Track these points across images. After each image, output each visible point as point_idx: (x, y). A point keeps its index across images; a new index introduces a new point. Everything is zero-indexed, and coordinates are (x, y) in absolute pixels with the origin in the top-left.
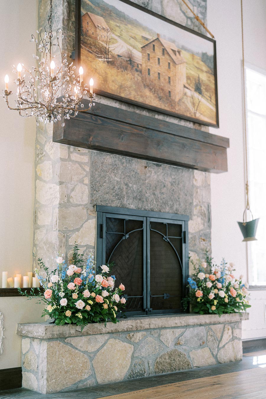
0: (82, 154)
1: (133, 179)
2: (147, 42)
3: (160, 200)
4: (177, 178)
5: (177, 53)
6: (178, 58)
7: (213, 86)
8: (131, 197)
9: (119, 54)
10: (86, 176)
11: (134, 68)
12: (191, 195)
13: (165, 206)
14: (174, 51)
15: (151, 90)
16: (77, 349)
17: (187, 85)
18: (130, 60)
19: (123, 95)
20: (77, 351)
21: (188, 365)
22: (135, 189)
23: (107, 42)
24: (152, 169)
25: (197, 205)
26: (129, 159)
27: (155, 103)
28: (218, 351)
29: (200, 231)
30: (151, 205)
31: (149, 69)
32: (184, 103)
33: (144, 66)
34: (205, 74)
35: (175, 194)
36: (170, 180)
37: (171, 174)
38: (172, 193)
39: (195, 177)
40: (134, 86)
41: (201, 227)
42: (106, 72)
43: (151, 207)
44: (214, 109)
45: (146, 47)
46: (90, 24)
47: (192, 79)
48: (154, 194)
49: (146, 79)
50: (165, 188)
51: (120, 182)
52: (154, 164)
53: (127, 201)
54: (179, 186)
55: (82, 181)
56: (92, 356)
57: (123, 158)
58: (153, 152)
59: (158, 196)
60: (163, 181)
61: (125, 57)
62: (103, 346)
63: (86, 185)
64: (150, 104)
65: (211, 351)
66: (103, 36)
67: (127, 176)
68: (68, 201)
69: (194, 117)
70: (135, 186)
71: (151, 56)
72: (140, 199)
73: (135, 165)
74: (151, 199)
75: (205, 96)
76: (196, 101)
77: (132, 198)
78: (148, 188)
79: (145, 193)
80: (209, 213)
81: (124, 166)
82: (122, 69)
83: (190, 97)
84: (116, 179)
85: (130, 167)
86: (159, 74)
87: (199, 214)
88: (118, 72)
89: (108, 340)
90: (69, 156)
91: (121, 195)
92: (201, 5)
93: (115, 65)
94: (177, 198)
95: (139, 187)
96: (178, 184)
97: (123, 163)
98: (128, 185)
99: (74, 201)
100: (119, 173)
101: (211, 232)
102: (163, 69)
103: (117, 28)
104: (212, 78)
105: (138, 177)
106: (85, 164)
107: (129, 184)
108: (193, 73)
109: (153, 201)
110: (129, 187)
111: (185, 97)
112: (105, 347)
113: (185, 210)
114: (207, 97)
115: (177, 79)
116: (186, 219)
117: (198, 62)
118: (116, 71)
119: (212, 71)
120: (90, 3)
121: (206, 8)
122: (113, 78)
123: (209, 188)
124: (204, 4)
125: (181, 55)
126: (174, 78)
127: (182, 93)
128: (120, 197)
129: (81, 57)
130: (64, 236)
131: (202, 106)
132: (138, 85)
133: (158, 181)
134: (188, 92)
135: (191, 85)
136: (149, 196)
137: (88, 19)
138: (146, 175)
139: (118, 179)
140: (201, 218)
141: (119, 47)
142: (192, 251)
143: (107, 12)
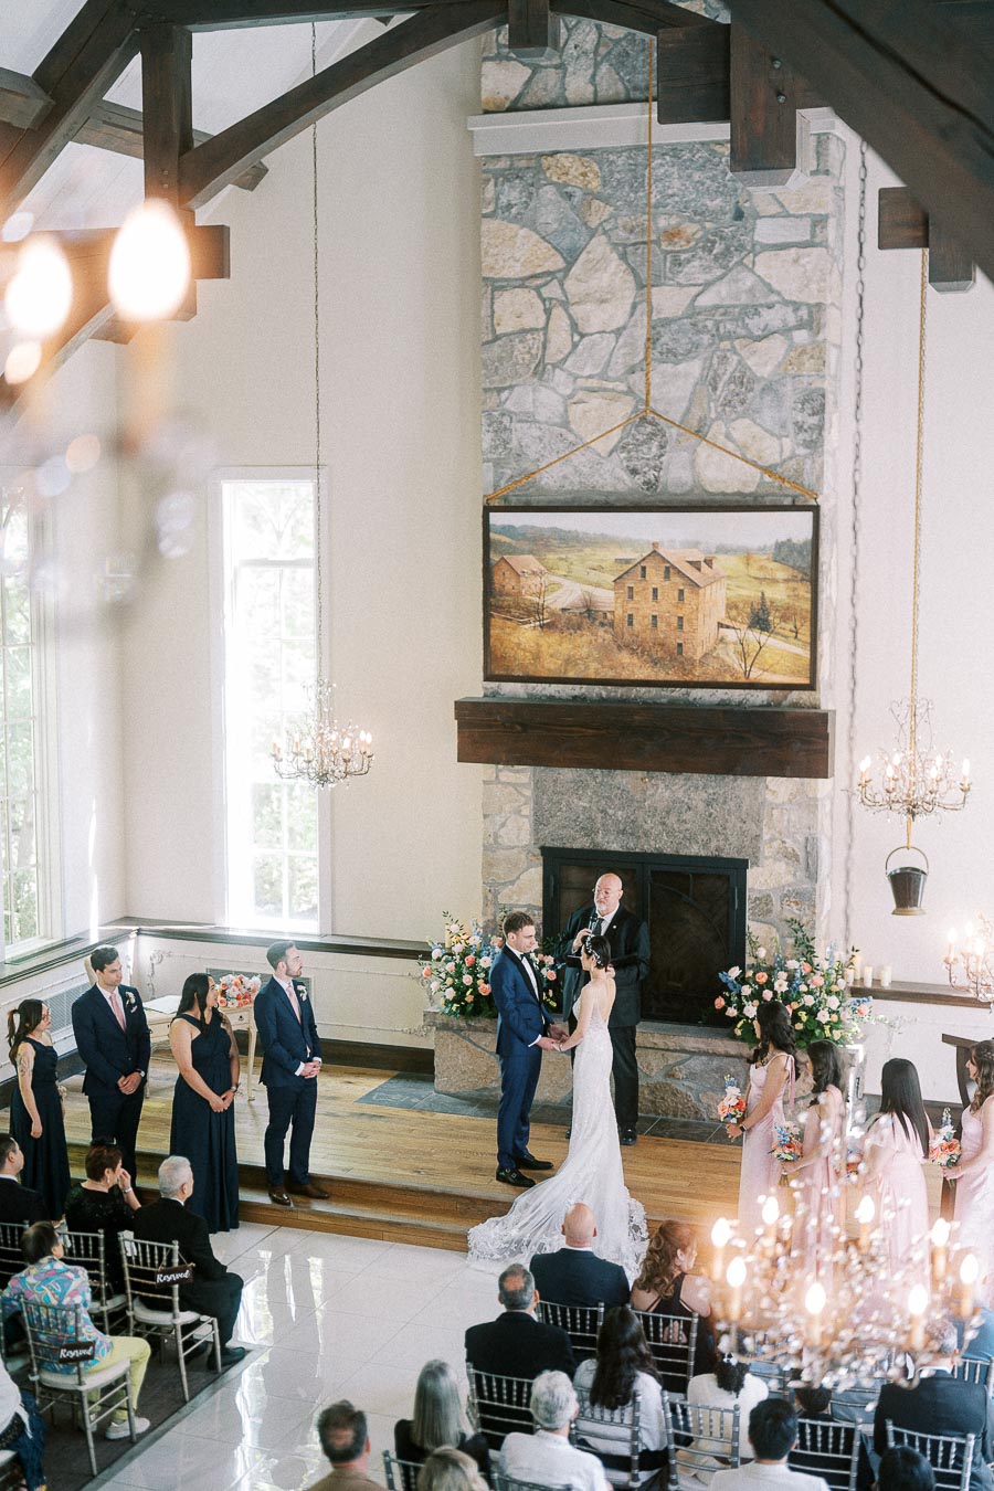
0: (518, 771)
1: (617, 802)
2: (627, 568)
3: (677, 834)
4: (721, 793)
5: (704, 566)
6: (705, 574)
7: (807, 606)
8: (612, 833)
9: (564, 606)
10: (525, 804)
11: (597, 623)
12: (758, 822)
14: (696, 565)
15: (633, 652)
16: (479, 1046)
17: (727, 622)
18: (589, 611)
19: (571, 674)
20: (479, 1050)
21: (696, 1113)
22: (620, 818)
23: (539, 595)
24: (659, 782)
25: (773, 839)
27: (644, 672)
29: (782, 887)
30: (656, 842)
31: (631, 616)
32: (717, 658)
33: (619, 612)
34: (782, 586)
35: (714, 821)
36: (705, 796)
37: (706, 786)
39: (770, 789)
40: (595, 653)
41: (788, 878)
42: (537, 644)
43: (658, 847)
44: (806, 654)
45: (625, 576)
46: (507, 574)
47: (741, 605)
48: (664, 824)
49: (623, 634)
50: (689, 813)
51: (590, 808)
53: (603, 838)
54: (727, 807)
55: (518, 812)
59: (673, 827)
60: (686, 800)
61: (577, 608)
63: (526, 816)
64: (632, 678)
66: (533, 586)
67: (604, 798)
68: (496, 842)
69: (743, 680)
70: (620, 813)
71: (635, 590)
72: (632, 834)
73: (623, 780)
74: (657, 833)
75: (782, 631)
76: (754, 647)
77: (615, 834)
78: (651, 814)
79: (644, 823)
81: (598, 782)
82: (572, 631)
83: (735, 644)
84: (581, 803)
85: (610, 782)
86: (654, 617)
87: (780, 855)
88: (562, 638)
90: (497, 777)
91: (592, 829)
92: (805, 427)
93: (557, 627)
95: (630, 814)
96: (725, 802)
97: (595, 778)
98: (606, 812)
99: (504, 841)
101: (815, 890)
102: (666, 605)
103: (561, 563)
104: (804, 591)
105: (627, 798)
106: (523, 785)
107: (608, 810)
108: (744, 592)
109: (661, 836)
110: (608, 814)
111: (721, 645)
113: (738, 852)
114: (787, 633)
115: (701, 616)
116: (740, 866)
117: (762, 566)
118: (557, 637)
119: (805, 574)
120: (508, 540)
121: (820, 428)
122: (551, 651)
123: (812, 805)
124: (814, 420)
125: (714, 566)
126: (693, 616)
127: (712, 641)
128: (589, 832)
129: (492, 632)
130: (491, 891)
131: (767, 655)
132: (604, 648)
133: (674, 802)
134: (730, 635)
135: (739, 619)
136: (652, 828)
137: (504, 567)
138: (644, 792)
139: (585, 804)
140: (787, 864)
141: (564, 595)
142: (761, 922)
143: (539, 543)
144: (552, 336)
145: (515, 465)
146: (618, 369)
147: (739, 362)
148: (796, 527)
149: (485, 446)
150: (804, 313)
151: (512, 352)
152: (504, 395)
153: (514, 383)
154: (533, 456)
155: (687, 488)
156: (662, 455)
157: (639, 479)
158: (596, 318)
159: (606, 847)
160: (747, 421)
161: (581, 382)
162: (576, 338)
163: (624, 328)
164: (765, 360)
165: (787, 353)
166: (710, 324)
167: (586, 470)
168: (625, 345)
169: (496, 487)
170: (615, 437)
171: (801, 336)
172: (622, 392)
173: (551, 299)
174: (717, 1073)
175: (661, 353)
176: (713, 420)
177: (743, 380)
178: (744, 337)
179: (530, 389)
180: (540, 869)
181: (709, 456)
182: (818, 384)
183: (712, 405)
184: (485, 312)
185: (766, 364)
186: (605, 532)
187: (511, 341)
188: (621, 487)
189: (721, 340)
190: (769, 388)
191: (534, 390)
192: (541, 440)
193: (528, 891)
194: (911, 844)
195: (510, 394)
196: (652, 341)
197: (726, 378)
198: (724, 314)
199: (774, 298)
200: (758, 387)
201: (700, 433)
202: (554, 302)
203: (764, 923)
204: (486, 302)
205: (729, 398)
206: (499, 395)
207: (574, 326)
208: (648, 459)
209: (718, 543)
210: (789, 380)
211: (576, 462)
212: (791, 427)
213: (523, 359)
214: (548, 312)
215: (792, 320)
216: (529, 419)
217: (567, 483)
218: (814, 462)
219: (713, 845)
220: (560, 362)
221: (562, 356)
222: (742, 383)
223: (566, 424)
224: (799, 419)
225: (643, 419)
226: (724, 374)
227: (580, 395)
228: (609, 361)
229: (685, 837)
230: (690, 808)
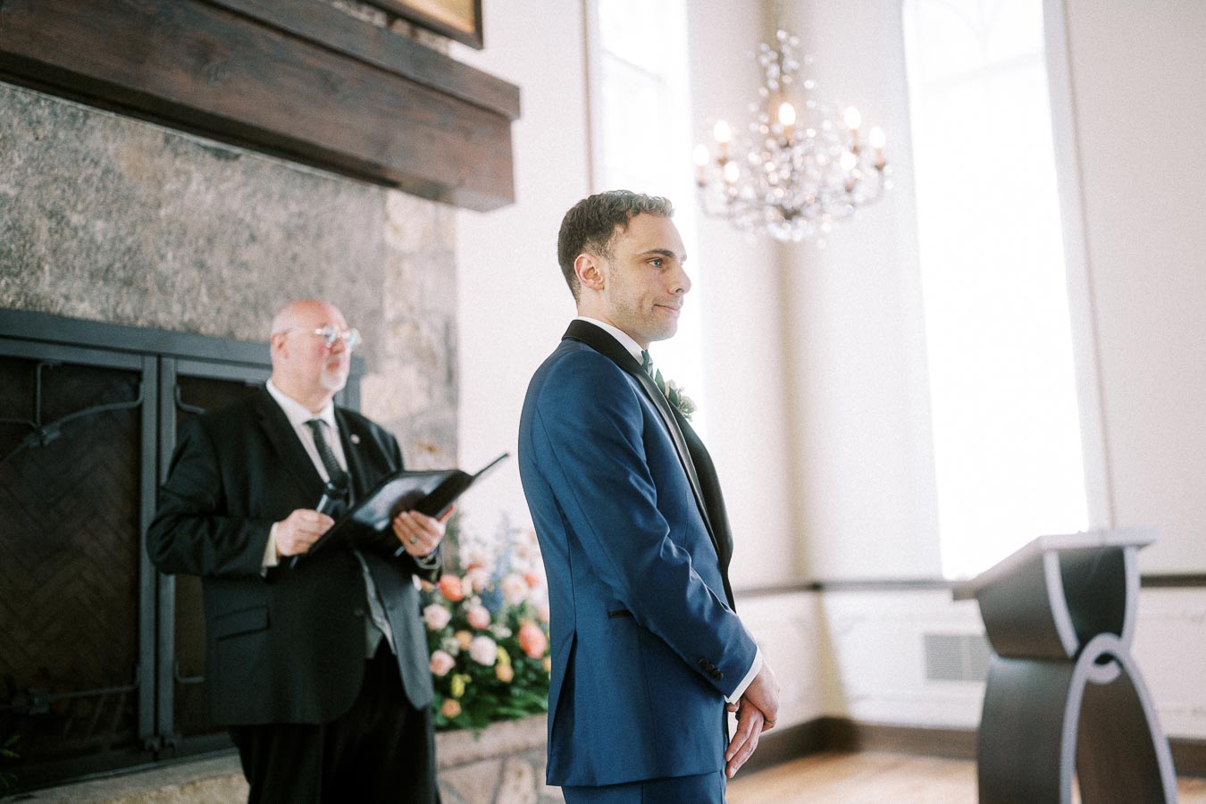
1: (92, 195)
3: (229, 292)
8: (77, 271)
12: (376, 283)
13: (257, 316)
22: (99, 238)
24: (193, 168)
25: (399, 322)
26: (73, 110)
29: (412, 418)
30: (184, 306)
35: (301, 273)
36: (282, 216)
37: (283, 196)
38: (289, 269)
39: (393, 218)
41: (419, 401)
43: (186, 318)
48: (201, 265)
50: (256, 247)
51: (17, 200)
52: (205, 148)
53: (52, 284)
54: (323, 246)
57: (38, 101)
58: (178, 85)
59: (220, 276)
60: (248, 219)
67: (56, 180)
70: (100, 225)
72: (128, 282)
73: (105, 138)
74: (186, 285)
77: (86, 275)
78: (172, 238)
79: (156, 258)
80: (451, 352)
81: (41, 137)
85: (76, 144)
87: (408, 354)
91: (21, 258)
94: (312, 289)
95: (123, 233)
96: (319, 236)
98: (63, 217)
100: (11, 161)
101: (458, 420)
105: (117, 190)
107: (65, 214)
109: (194, 294)
110: (68, 224)
128: (12, 266)
133: (222, 218)
136: (176, 273)
138: (160, 185)
140: (418, 370)
159: (60, 307)
229: (245, 301)
230: (253, 238)
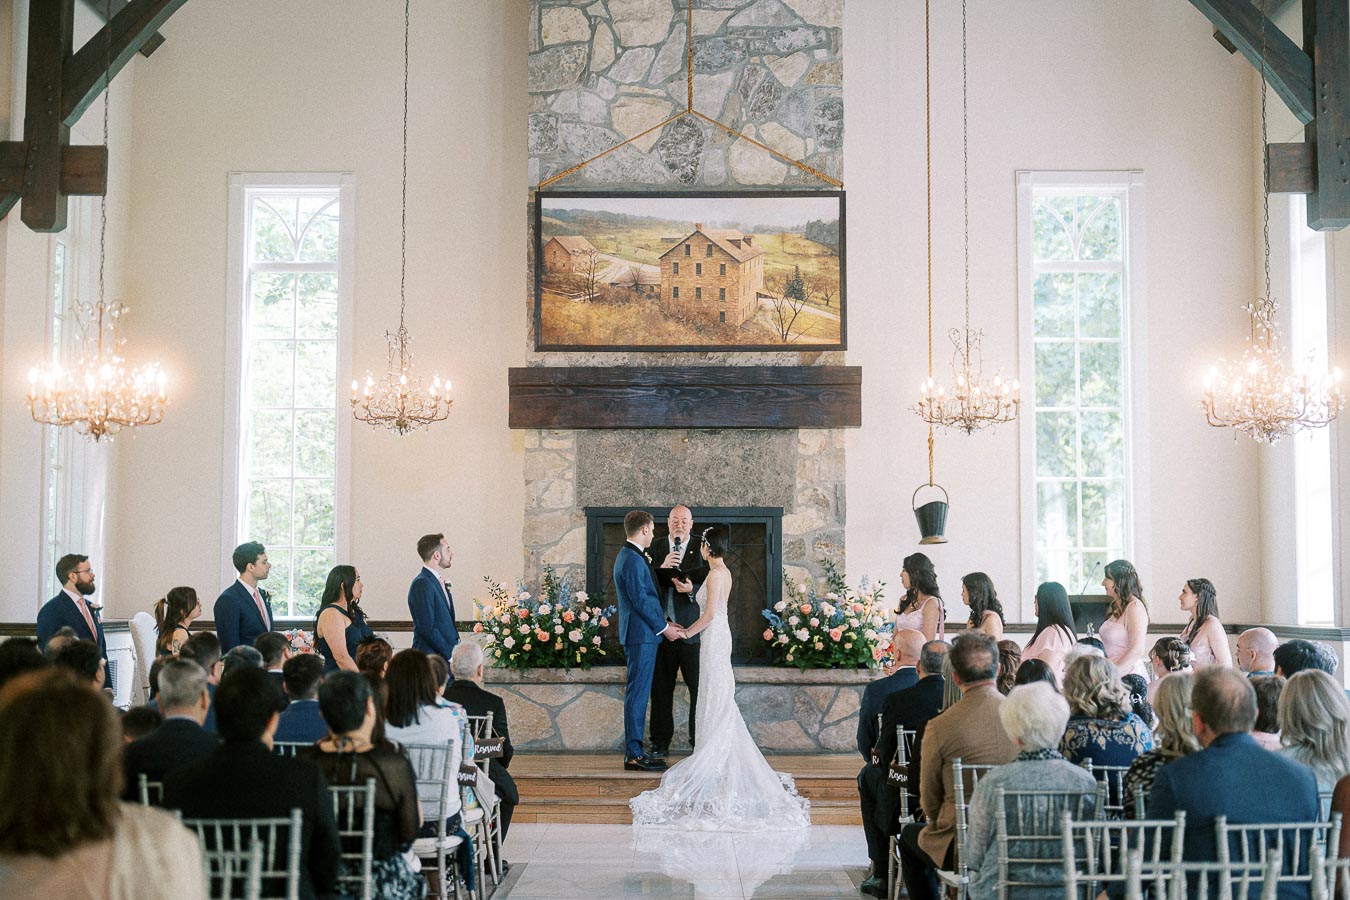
0: (566, 437)
1: (659, 461)
2: (672, 246)
3: (716, 488)
4: (756, 448)
5: (743, 243)
6: (744, 252)
7: (837, 277)
8: (654, 490)
9: (613, 281)
10: (569, 468)
11: (645, 295)
12: (791, 473)
13: (728, 496)
14: (736, 243)
15: (679, 320)
16: (529, 699)
17: (765, 293)
18: (636, 285)
19: (620, 342)
20: (530, 702)
22: (662, 477)
24: (699, 443)
25: (805, 488)
26: (650, 434)
27: (689, 339)
28: (821, 729)
29: (814, 531)
30: (696, 496)
31: (676, 289)
32: (756, 324)
33: (665, 285)
34: (814, 260)
35: (750, 475)
36: (741, 452)
37: (742, 443)
38: (744, 474)
39: (802, 440)
40: (643, 322)
41: (818, 524)
42: (587, 316)
43: (697, 501)
44: (837, 319)
45: (670, 254)
46: (558, 253)
47: (778, 278)
48: (703, 480)
49: (669, 304)
50: (726, 468)
51: (632, 469)
52: (705, 432)
53: (645, 496)
54: (762, 461)
55: (561, 476)
56: (554, 712)
57: (638, 434)
59: (711, 482)
60: (724, 456)
61: (625, 283)
62: (572, 701)
63: (569, 480)
64: (677, 344)
65: (802, 727)
66: (583, 264)
67: (645, 459)
68: (539, 506)
69: (781, 343)
70: (661, 471)
71: (680, 265)
72: (673, 491)
73: (664, 440)
74: (696, 488)
75: (814, 299)
76: (789, 312)
77: (657, 491)
78: (691, 471)
79: (684, 480)
81: (640, 445)
82: (620, 303)
83: (772, 311)
84: (624, 465)
85: (652, 444)
86: (698, 289)
87: (812, 502)
88: (611, 310)
89: (583, 692)
90: (540, 445)
91: (633, 489)
92: (826, 129)
93: (606, 300)
94: (756, 481)
95: (671, 473)
96: (760, 457)
97: (637, 440)
98: (648, 472)
99: (548, 505)
100: (630, 456)
101: (843, 532)
102: (709, 279)
103: (609, 243)
104: (833, 264)
105: (668, 457)
106: (567, 451)
107: (650, 470)
108: (779, 266)
110: (650, 474)
111: (760, 313)
112: (578, 702)
113: (774, 501)
114: (818, 301)
115: (741, 288)
116: (776, 514)
117: (795, 244)
118: (606, 309)
119: (834, 250)
120: (558, 222)
121: (840, 130)
122: (601, 321)
123: (839, 456)
124: (834, 124)
125: (753, 243)
126: (734, 288)
127: (752, 309)
128: (630, 491)
129: (543, 305)
130: (533, 553)
131: (802, 320)
132: (651, 319)
133: (712, 459)
134: (769, 304)
135: (776, 289)
136: (692, 484)
137: (555, 247)
138: (684, 451)
139: (628, 466)
140: (818, 510)
141: (613, 271)
142: (795, 565)
143: (590, 225)
144: (596, 48)
145: (559, 160)
146: (658, 76)
147: (767, 74)
148: (824, 210)
149: (532, 143)
150: (823, 35)
151: (559, 62)
152: (550, 99)
153: (560, 88)
154: (577, 152)
155: (722, 180)
156: (699, 152)
157: (678, 173)
158: (639, 34)
159: (648, 504)
160: (775, 124)
161: (623, 89)
162: (619, 51)
163: (663, 43)
164: (790, 73)
165: (809, 68)
166: (741, 42)
167: (627, 165)
168: (663, 58)
169: (542, 179)
170: (656, 135)
171: (821, 54)
172: (662, 97)
173: (596, 17)
174: (765, 702)
175: (698, 66)
176: (744, 123)
177: (771, 89)
178: (771, 54)
179: (576, 93)
180: (584, 529)
181: (741, 154)
182: (836, 94)
183: (743, 109)
184: (533, 26)
185: (792, 75)
186: (652, 215)
187: (558, 52)
188: (661, 180)
189: (751, 55)
190: (794, 96)
191: (579, 95)
192: (585, 138)
193: (571, 550)
194: (934, 482)
195: (556, 98)
196: (689, 53)
197: (756, 87)
198: (754, 34)
199: (797, 22)
200: (784, 96)
201: (733, 133)
202: (599, 19)
203: (798, 565)
204: (534, 18)
205: (759, 104)
206: (545, 98)
207: (617, 41)
208: (686, 155)
209: (757, 224)
210: (811, 91)
211: (618, 158)
212: (813, 129)
213: (570, 68)
214: (593, 28)
215: (813, 41)
216: (574, 119)
217: (610, 176)
218: (834, 159)
219: (751, 495)
220: (604, 71)
221: (606, 66)
222: (770, 91)
223: (609, 125)
224: (821, 123)
225: (681, 121)
226: (755, 84)
227: (623, 100)
228: (649, 71)
229: (723, 491)
230: (727, 464)
